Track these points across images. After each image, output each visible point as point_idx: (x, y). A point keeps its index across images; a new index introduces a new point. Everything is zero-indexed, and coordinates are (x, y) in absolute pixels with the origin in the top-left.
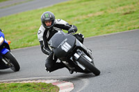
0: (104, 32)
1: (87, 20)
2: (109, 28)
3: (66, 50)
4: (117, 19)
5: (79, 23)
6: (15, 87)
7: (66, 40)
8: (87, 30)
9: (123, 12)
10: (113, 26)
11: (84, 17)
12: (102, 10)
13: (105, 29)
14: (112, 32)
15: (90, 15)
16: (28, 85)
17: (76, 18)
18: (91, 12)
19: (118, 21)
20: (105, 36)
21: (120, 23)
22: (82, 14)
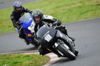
0: (82, 18)
1: (70, 9)
2: (86, 15)
3: (48, 41)
4: (91, 9)
5: (64, 11)
6: (19, 57)
7: (48, 32)
8: (70, 17)
9: (96, 4)
10: (89, 14)
11: (68, 7)
12: (81, 2)
13: (83, 16)
14: (88, 18)
15: (73, 6)
16: (28, 56)
17: (62, 8)
18: (73, 4)
19: (92, 10)
20: (83, 21)
21: (94, 12)
22: (67, 5)
